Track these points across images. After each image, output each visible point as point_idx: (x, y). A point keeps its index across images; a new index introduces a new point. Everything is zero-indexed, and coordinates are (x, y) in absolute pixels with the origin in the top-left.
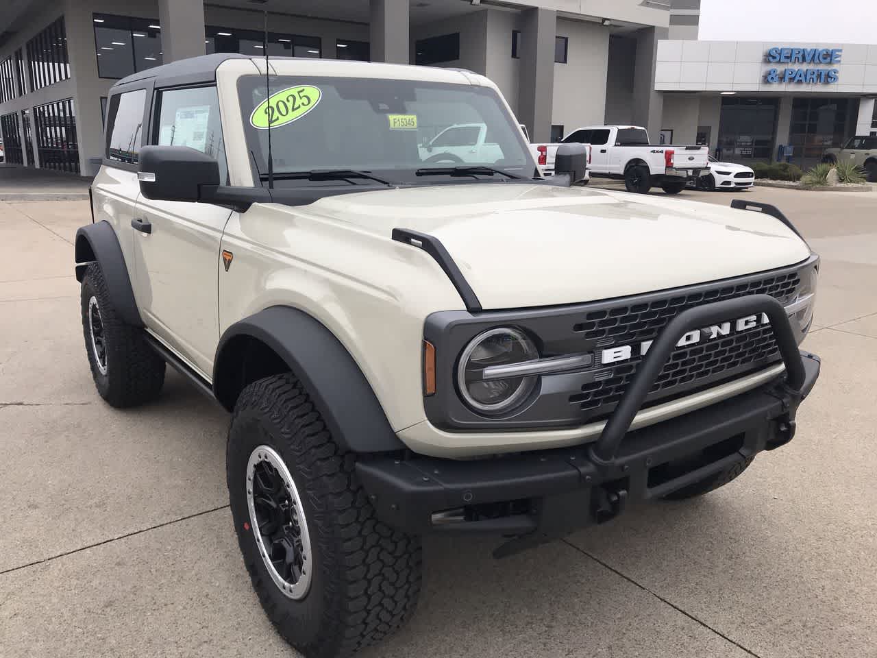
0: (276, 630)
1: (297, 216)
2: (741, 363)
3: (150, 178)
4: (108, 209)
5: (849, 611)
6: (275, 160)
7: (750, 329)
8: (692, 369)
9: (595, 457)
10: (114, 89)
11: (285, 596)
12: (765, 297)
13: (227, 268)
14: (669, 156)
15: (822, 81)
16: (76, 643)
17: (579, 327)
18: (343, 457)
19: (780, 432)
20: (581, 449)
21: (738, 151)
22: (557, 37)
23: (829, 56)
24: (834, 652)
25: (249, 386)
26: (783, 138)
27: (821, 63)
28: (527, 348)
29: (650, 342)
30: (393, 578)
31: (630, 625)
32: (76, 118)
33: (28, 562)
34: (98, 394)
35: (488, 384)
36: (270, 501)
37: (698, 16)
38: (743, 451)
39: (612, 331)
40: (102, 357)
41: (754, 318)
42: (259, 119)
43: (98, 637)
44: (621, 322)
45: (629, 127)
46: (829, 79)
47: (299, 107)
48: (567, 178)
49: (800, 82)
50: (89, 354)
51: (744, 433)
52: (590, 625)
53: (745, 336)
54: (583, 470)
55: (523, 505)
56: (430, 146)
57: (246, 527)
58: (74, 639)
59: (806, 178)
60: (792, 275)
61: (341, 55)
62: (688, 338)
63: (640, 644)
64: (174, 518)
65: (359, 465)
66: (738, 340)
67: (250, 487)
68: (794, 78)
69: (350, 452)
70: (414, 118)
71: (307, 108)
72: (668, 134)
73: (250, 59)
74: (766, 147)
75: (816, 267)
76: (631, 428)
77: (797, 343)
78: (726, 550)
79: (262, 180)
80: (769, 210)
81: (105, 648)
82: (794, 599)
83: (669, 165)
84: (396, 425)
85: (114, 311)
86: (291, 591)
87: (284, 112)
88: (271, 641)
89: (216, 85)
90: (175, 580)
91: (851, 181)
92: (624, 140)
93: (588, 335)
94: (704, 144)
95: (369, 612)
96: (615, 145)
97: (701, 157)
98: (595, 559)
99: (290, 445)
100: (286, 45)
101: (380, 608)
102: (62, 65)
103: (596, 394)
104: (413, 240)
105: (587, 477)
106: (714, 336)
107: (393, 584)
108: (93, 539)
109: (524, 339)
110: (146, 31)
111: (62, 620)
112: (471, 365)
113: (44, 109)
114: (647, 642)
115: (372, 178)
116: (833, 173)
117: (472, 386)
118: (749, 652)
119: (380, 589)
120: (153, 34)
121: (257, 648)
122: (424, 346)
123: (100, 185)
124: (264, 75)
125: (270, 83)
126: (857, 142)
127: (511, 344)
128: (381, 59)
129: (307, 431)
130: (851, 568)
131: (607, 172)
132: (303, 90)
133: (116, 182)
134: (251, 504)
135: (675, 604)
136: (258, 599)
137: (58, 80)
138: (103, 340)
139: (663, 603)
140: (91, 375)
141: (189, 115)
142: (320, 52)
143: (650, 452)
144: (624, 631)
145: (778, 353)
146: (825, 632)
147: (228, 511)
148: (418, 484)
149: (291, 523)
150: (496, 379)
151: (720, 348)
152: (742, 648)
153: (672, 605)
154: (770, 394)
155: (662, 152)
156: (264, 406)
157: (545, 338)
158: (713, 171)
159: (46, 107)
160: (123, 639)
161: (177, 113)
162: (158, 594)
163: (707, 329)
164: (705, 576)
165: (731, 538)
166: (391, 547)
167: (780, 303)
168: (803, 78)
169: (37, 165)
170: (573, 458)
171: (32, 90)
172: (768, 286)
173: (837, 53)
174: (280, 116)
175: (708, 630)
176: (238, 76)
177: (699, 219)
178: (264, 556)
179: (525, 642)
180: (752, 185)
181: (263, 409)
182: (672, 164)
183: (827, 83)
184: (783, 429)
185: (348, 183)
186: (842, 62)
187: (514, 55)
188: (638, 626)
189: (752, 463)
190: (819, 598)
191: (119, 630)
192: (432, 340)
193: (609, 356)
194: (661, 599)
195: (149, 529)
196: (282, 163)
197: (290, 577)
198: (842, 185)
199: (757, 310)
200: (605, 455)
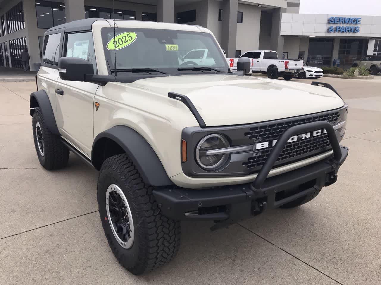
0: (118, 262)
1: (127, 87)
2: (315, 150)
3: (64, 71)
4: (44, 85)
5: (359, 253)
6: (118, 64)
7: (318, 136)
8: (294, 152)
9: (253, 188)
10: (46, 33)
11: (122, 247)
12: (325, 122)
13: (97, 110)
14: (286, 63)
15: (353, 32)
16: (33, 267)
17: (247, 134)
18: (147, 188)
19: (331, 179)
20: (247, 185)
21: (316, 62)
22: (238, 12)
23: (356, 21)
24: (353, 270)
25: (107, 160)
26: (335, 56)
27: (352, 24)
28: (225, 143)
29: (276, 141)
30: (168, 239)
31: (268, 259)
32: (28, 46)
33: (12, 235)
34: (40, 164)
35: (208, 158)
36: (116, 207)
37: (299, 3)
38: (316, 187)
39: (260, 136)
40: (42, 148)
41: (320, 131)
42: (111, 46)
43: (43, 265)
44: (264, 132)
45: (269, 51)
46: (356, 31)
47: (128, 41)
48: (242, 72)
49: (343, 32)
50: (36, 147)
51: (316, 179)
52: (251, 259)
53: (317, 138)
54: (248, 193)
55: (223, 208)
56: (183, 58)
57: (106, 219)
58: (32, 266)
59: (345, 74)
60: (337, 113)
61: (144, 19)
62: (293, 139)
63: (271, 267)
64: (74, 216)
65: (154, 191)
66: (314, 140)
67: (107, 202)
68: (341, 30)
69: (151, 186)
70: (177, 46)
71: (131, 41)
72: (286, 54)
73: (106, 20)
74: (328, 60)
75: (347, 110)
76: (268, 176)
77: (338, 142)
78: (308, 229)
79: (112, 72)
80: (327, 86)
81: (46, 270)
82: (336, 249)
83: (286, 68)
84: (170, 175)
85: (47, 128)
86: (125, 245)
87: (121, 43)
88: (116, 267)
89: (92, 32)
90: (75, 242)
91: (364, 75)
92: (267, 56)
93: (250, 137)
94: (301, 58)
95: (158, 253)
96: (263, 59)
97: (300, 64)
98: (254, 233)
99: (125, 184)
100: (120, 15)
101: (163, 252)
102: (22, 23)
103: (254, 162)
104: (177, 97)
105: (250, 196)
106: (303, 138)
107: (168, 242)
108: (40, 225)
109: (224, 139)
110: (58, 8)
111: (27, 258)
112: (201, 149)
113: (13, 42)
114: (274, 266)
115: (159, 72)
116: (357, 71)
117: (202, 158)
118: (317, 270)
119: (163, 244)
120: (62, 9)
121: (111, 269)
122: (182, 142)
123: (40, 75)
124: (113, 27)
125: (116, 31)
126: (367, 58)
127: (218, 141)
128: (162, 21)
129: (132, 177)
130: (361, 236)
131: (260, 70)
132: (129, 34)
133: (47, 73)
134: (108, 209)
135: (287, 251)
136: (111, 249)
137: (20, 29)
138: (43, 141)
139: (282, 251)
140: (37, 156)
141: (80, 44)
142: (135, 17)
143: (277, 186)
144: (265, 262)
145: (330, 145)
146: (349, 262)
147: (98, 213)
148: (179, 199)
149: (125, 217)
150: (212, 156)
151: (306, 143)
152: (314, 268)
153: (285, 251)
154: (327, 163)
155: (283, 62)
156: (113, 167)
157: (232, 138)
158: (305, 70)
159: (14, 41)
160: (54, 266)
161: (75, 43)
162: (68, 247)
163: (301, 135)
164: (299, 239)
165: (310, 224)
166: (167, 226)
167: (332, 125)
168: (344, 30)
169: (11, 66)
170: (244, 189)
171: (8, 33)
172: (326, 118)
173: (359, 20)
174: (119, 45)
175: (300, 261)
176: (101, 28)
177: (298, 89)
178: (113, 231)
179: (224, 266)
180: (322, 76)
181: (113, 169)
182: (288, 67)
183: (354, 32)
184: (332, 177)
185: (148, 74)
186: (361, 23)
187: (219, 19)
188: (271, 260)
189: (320, 193)
190: (347, 248)
191: (52, 262)
192: (185, 139)
193: (259, 146)
194: (281, 249)
195: (63, 221)
196: (120, 65)
197: (124, 239)
198: (361, 76)
199: (321, 127)
200: (257, 188)
